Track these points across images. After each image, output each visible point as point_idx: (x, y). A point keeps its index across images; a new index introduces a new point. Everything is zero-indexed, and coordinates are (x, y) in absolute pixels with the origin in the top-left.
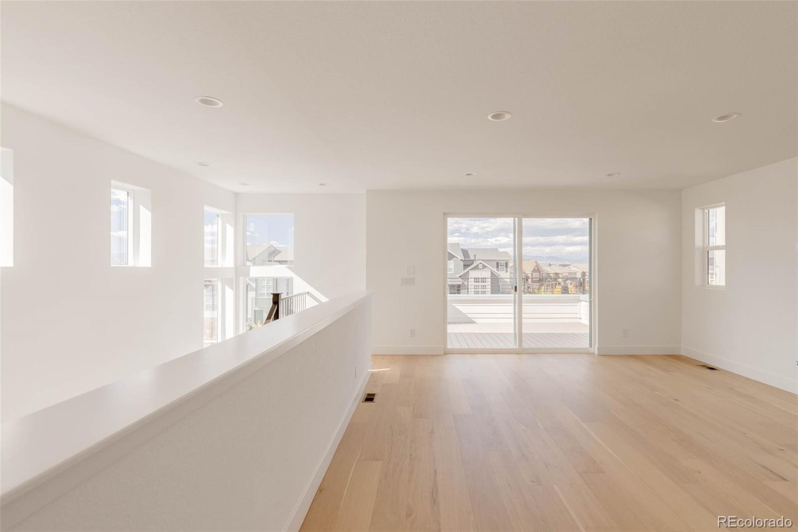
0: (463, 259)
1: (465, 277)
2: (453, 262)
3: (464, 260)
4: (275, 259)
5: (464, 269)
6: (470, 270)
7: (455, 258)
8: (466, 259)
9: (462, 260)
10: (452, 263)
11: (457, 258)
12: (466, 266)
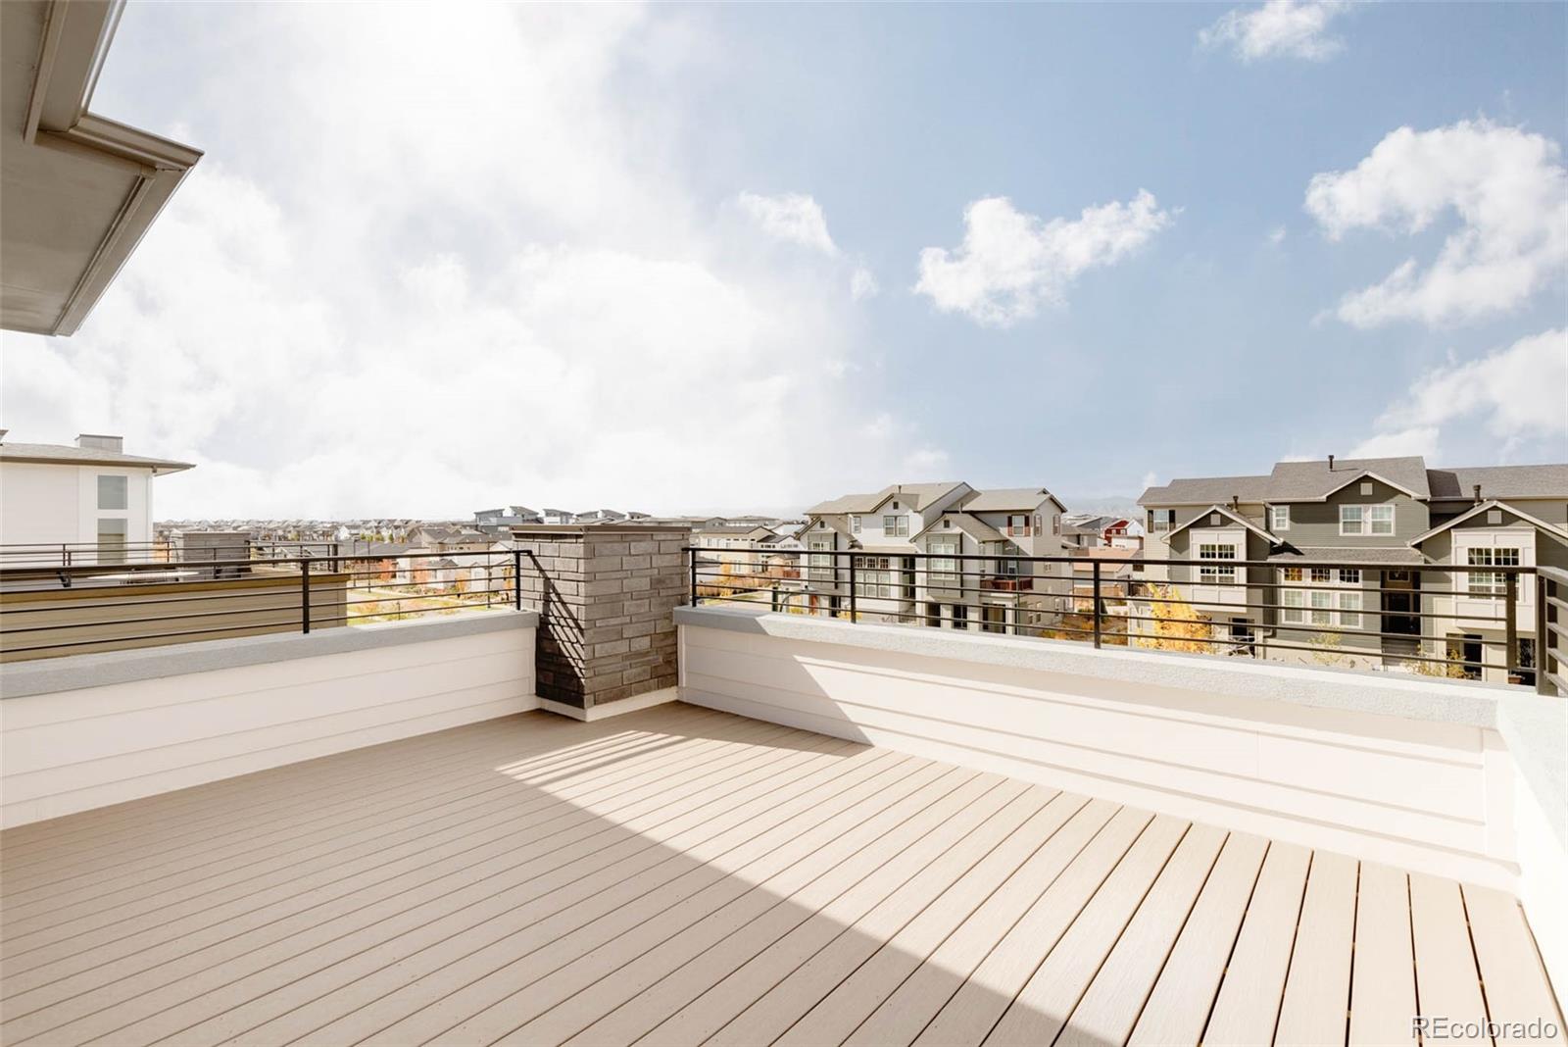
0: (1428, 497)
1: (1436, 546)
2: (1393, 506)
3: (1430, 502)
4: (964, 509)
5: (1432, 526)
6: (1454, 527)
7: (1398, 498)
8: (1437, 499)
9: (1423, 501)
10: (1390, 508)
11: (1410, 496)
12: (1436, 519)
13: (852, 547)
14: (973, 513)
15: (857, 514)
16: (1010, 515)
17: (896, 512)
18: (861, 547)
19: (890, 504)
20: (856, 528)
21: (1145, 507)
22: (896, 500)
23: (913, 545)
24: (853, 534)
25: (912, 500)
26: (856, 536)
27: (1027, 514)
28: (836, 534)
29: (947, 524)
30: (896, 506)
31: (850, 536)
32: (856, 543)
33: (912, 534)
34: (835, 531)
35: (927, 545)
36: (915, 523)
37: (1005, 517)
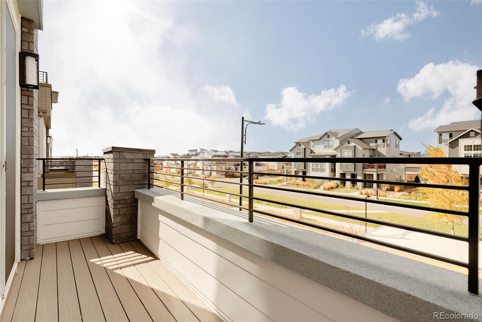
13: (311, 153)
14: (360, 139)
15: (313, 141)
16: (376, 139)
17: (328, 139)
18: (314, 153)
19: (326, 136)
20: (313, 146)
21: (438, 132)
22: (328, 135)
23: (335, 151)
24: (311, 148)
25: (335, 134)
26: (313, 149)
27: (384, 139)
28: (305, 148)
29: (349, 142)
30: (328, 137)
31: (310, 149)
32: (312, 152)
33: (335, 147)
34: (304, 147)
35: (341, 151)
36: (336, 143)
37: (374, 140)
